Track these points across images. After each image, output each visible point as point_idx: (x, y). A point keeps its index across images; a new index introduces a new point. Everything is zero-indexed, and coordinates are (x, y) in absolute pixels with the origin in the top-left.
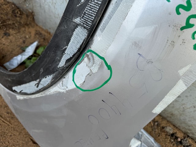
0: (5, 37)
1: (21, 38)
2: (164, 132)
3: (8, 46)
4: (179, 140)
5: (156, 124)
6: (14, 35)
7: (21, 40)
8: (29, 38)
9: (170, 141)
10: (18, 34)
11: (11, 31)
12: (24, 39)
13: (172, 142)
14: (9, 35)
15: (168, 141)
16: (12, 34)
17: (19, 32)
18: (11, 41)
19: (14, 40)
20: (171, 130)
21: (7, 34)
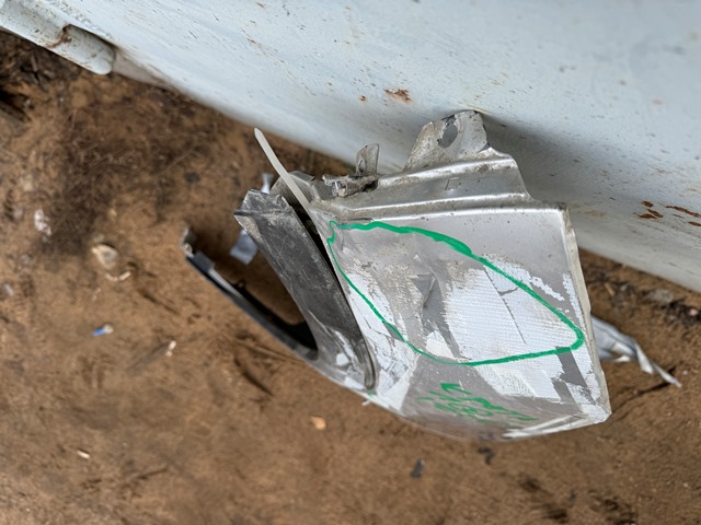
0: (193, 186)
1: (225, 176)
2: (648, 302)
3: (212, 206)
4: (693, 312)
5: (623, 288)
6: (207, 172)
7: (229, 180)
8: (241, 165)
9: (665, 319)
10: (213, 166)
11: (198, 166)
12: (233, 174)
13: (672, 322)
14: (198, 179)
15: (660, 322)
16: (202, 173)
17: (212, 160)
18: (211, 192)
19: (213, 186)
20: (667, 295)
21: (192, 178)
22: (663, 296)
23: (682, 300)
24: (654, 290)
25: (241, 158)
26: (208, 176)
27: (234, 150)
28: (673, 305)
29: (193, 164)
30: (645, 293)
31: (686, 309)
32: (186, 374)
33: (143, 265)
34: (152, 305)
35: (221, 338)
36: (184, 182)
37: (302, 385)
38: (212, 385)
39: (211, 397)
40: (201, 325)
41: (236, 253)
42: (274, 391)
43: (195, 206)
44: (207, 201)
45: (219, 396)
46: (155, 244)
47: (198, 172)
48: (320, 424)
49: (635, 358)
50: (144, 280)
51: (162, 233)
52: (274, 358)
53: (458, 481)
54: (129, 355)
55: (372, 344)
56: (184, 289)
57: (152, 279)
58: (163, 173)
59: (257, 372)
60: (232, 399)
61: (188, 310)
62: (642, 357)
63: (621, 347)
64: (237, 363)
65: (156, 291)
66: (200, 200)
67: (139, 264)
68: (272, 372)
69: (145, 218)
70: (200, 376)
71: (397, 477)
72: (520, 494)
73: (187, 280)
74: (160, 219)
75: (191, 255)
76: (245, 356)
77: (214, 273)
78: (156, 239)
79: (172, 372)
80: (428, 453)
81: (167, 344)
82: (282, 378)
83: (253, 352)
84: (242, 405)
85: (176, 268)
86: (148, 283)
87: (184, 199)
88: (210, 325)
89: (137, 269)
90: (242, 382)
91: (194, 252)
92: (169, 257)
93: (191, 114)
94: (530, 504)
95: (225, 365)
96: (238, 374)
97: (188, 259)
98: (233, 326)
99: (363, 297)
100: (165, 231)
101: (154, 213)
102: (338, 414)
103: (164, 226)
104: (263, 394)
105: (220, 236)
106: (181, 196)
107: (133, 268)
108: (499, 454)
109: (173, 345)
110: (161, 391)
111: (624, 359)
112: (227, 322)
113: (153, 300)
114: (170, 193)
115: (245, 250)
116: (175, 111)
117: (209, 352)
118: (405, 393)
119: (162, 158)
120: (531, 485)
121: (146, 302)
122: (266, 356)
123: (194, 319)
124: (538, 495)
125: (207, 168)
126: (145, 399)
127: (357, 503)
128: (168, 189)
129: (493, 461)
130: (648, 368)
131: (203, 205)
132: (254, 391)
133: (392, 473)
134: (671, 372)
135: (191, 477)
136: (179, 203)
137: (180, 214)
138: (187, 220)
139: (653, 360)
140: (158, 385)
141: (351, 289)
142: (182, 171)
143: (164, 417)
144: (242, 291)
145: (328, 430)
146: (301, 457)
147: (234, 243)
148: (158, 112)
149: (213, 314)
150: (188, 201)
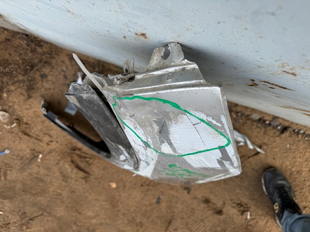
0: (44, 80)
1: (60, 74)
2: (250, 119)
3: (54, 89)
4: (267, 122)
5: (239, 114)
6: (51, 73)
7: (62, 76)
8: (67, 69)
9: (257, 126)
10: (54, 70)
11: (46, 70)
12: (63, 73)
13: (259, 127)
14: (47, 76)
15: (255, 127)
16: (49, 74)
17: (53, 68)
18: (53, 82)
19: (54, 79)
20: (257, 116)
21: (43, 76)
22: (256, 116)
23: (263, 117)
24: (251, 114)
25: (67, 66)
26: (52, 75)
27: (63, 62)
28: (260, 120)
29: (44, 70)
30: (248, 116)
31: (265, 121)
32: (48, 169)
33: (22, 119)
34: (29, 138)
35: (64, 151)
36: (40, 78)
37: (104, 169)
38: (61, 173)
39: (61, 178)
40: (53, 146)
41: (67, 110)
42: (91, 173)
43: (46, 89)
44: (51, 87)
45: (65, 177)
46: (28, 109)
47: (47, 73)
48: (114, 185)
49: (246, 143)
50: (23, 127)
51: (31, 103)
52: (90, 158)
53: (176, 203)
54: (19, 163)
55: (137, 150)
56: (44, 129)
57: (28, 126)
58: (29, 75)
59: (82, 165)
60: (72, 178)
61: (46, 139)
62: (249, 143)
63: (240, 139)
64: (72, 162)
65: (30, 131)
66: (48, 86)
67: (20, 119)
68: (90, 165)
69: (22, 97)
70: (55, 169)
71: (150, 205)
72: (203, 205)
73: (45, 125)
74: (30, 97)
75: (46, 113)
76: (76, 158)
77: (57, 121)
78: (28, 107)
79: (41, 168)
80: (163, 192)
81: (38, 156)
82: (95, 167)
83: (80, 156)
84: (76, 181)
85: (39, 119)
86: (26, 128)
87: (40, 87)
88: (58, 145)
89: (20, 121)
90: (75, 170)
91: (47, 112)
92: (35, 115)
93: (41, 46)
94: (207, 209)
95: (67, 163)
96: (73, 167)
97: (45, 115)
98: (69, 145)
99: (132, 130)
100: (32, 102)
101: (26, 94)
102: (122, 180)
103: (32, 100)
104: (86, 175)
105: (59, 103)
106: (39, 85)
107: (18, 121)
108: (193, 189)
109: (41, 156)
110: (37, 178)
111: (242, 144)
112: (66, 143)
113: (29, 136)
114: (33, 84)
115: (72, 109)
116: (33, 45)
117: (58, 158)
118: (153, 169)
119: (28, 67)
120: (207, 201)
121: (26, 137)
122: (86, 158)
123: (50, 143)
124: (210, 204)
125: (51, 71)
126: (29, 183)
127: (133, 218)
128: (32, 82)
129: (191, 192)
130: (251, 147)
131: (50, 89)
132: (81, 174)
133: (148, 203)
134: (260, 147)
135: (55, 216)
136: (38, 88)
137: (39, 94)
138: (43, 97)
139: (253, 143)
140: (35, 175)
141: (125, 126)
142: (38, 73)
143: (39, 190)
144: (72, 128)
145: (118, 187)
146: (106, 201)
147: (66, 106)
148: (24, 46)
149: (59, 140)
150: (42, 87)
